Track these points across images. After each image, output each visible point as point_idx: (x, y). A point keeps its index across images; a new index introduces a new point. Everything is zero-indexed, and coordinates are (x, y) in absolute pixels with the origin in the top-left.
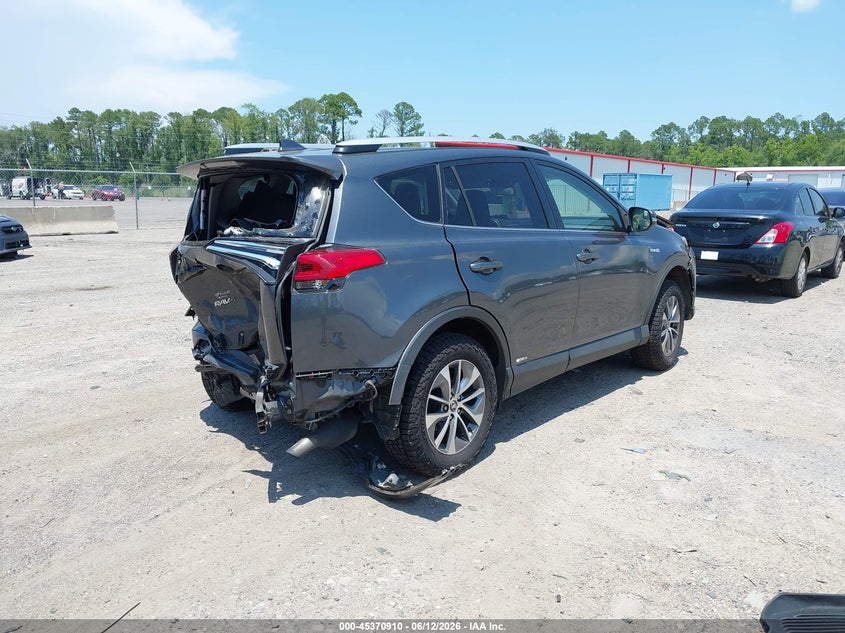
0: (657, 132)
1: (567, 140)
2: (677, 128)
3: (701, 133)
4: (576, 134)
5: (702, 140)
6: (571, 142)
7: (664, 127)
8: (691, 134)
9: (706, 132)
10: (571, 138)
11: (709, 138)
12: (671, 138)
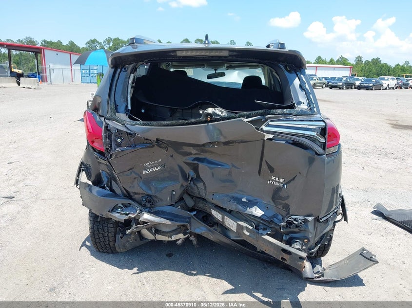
0: (88, 43)
1: (40, 44)
2: (98, 42)
3: (109, 45)
4: (45, 41)
5: (110, 48)
6: (42, 45)
7: (91, 40)
8: (105, 45)
9: (111, 44)
10: (42, 43)
11: (113, 47)
12: (95, 47)
